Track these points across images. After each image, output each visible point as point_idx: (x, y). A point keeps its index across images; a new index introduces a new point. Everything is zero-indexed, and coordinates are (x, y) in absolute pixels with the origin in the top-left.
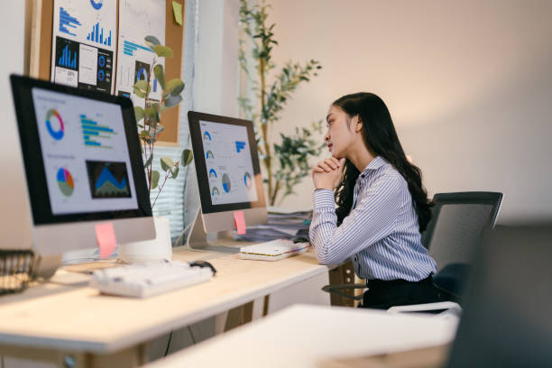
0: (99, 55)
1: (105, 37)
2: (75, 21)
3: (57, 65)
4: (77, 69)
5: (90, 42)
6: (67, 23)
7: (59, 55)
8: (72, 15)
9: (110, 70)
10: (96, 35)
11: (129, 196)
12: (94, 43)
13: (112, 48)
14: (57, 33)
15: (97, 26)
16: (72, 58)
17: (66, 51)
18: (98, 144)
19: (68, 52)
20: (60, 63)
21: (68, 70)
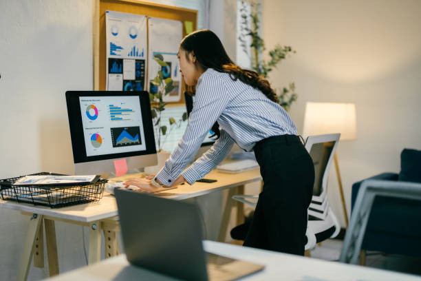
0: (136, 63)
1: (140, 53)
2: (120, 48)
3: (109, 73)
4: (122, 73)
5: (130, 57)
6: (115, 50)
7: (110, 67)
8: (117, 45)
9: (144, 70)
10: (134, 52)
11: (141, 144)
12: (133, 57)
13: (144, 58)
14: (109, 56)
15: (134, 48)
16: (119, 67)
17: (115, 65)
18: (121, 119)
19: (116, 65)
20: (111, 71)
21: (116, 75)
